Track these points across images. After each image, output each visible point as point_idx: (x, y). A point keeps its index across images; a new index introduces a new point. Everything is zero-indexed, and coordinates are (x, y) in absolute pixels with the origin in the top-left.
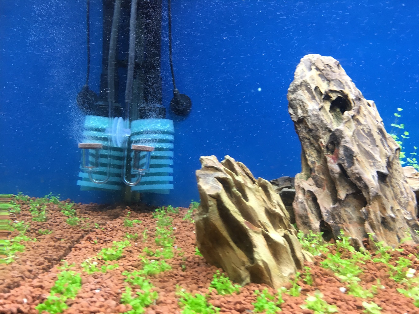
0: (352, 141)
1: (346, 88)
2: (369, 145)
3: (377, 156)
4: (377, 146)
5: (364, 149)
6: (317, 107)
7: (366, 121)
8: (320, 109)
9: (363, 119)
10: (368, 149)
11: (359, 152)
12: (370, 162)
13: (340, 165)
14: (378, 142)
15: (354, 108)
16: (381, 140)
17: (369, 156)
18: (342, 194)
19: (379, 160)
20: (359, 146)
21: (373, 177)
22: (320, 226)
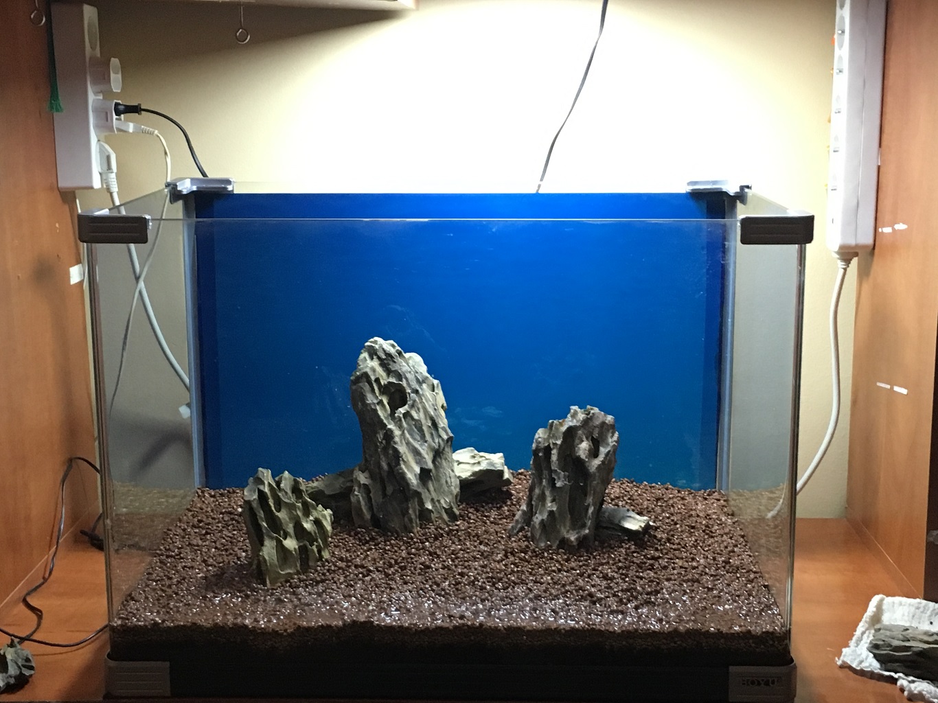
0: (401, 441)
1: (404, 380)
2: (419, 441)
3: (423, 452)
4: (426, 442)
5: (413, 446)
6: (375, 401)
7: (419, 416)
8: (378, 404)
9: (417, 413)
10: (417, 445)
11: (407, 451)
12: (416, 459)
13: (389, 465)
14: (428, 437)
15: (409, 402)
16: (432, 434)
17: (416, 453)
18: (390, 490)
19: (426, 456)
20: (408, 444)
21: (415, 475)
22: (371, 518)
